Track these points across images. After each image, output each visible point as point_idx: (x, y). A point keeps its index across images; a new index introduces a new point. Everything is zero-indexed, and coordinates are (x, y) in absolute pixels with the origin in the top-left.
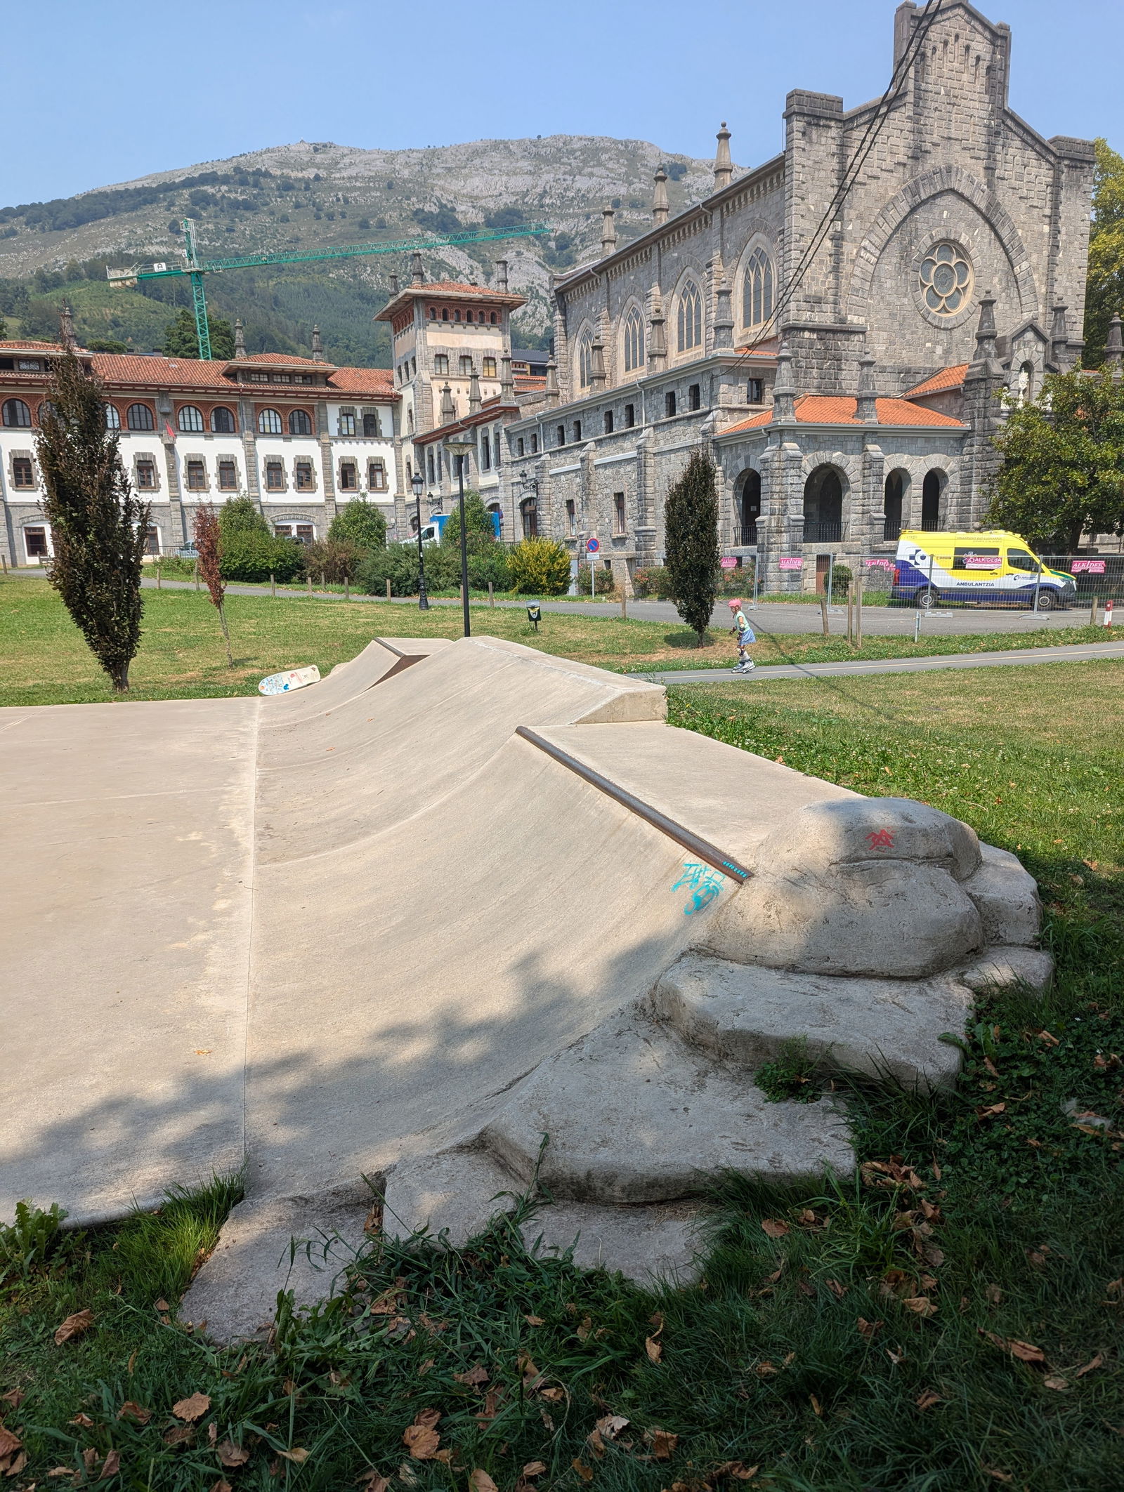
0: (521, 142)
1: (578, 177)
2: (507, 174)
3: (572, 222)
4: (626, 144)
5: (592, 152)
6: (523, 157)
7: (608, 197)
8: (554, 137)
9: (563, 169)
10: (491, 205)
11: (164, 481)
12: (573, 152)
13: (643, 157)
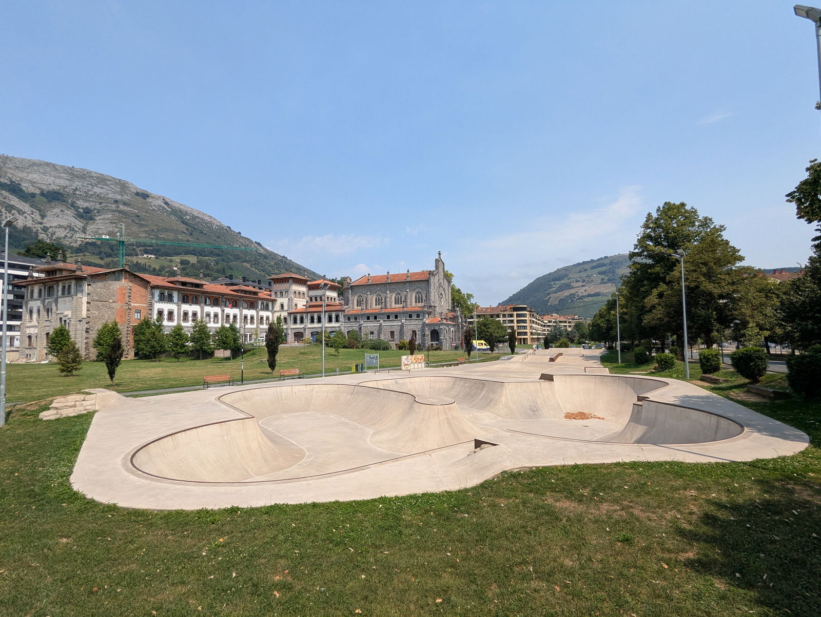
0: (62, 167)
1: (95, 187)
2: (54, 177)
3: (92, 204)
4: (120, 180)
5: (102, 180)
6: (63, 173)
7: (111, 198)
8: (82, 169)
9: (86, 182)
10: (44, 187)
11: (220, 320)
12: (92, 177)
13: (128, 187)
